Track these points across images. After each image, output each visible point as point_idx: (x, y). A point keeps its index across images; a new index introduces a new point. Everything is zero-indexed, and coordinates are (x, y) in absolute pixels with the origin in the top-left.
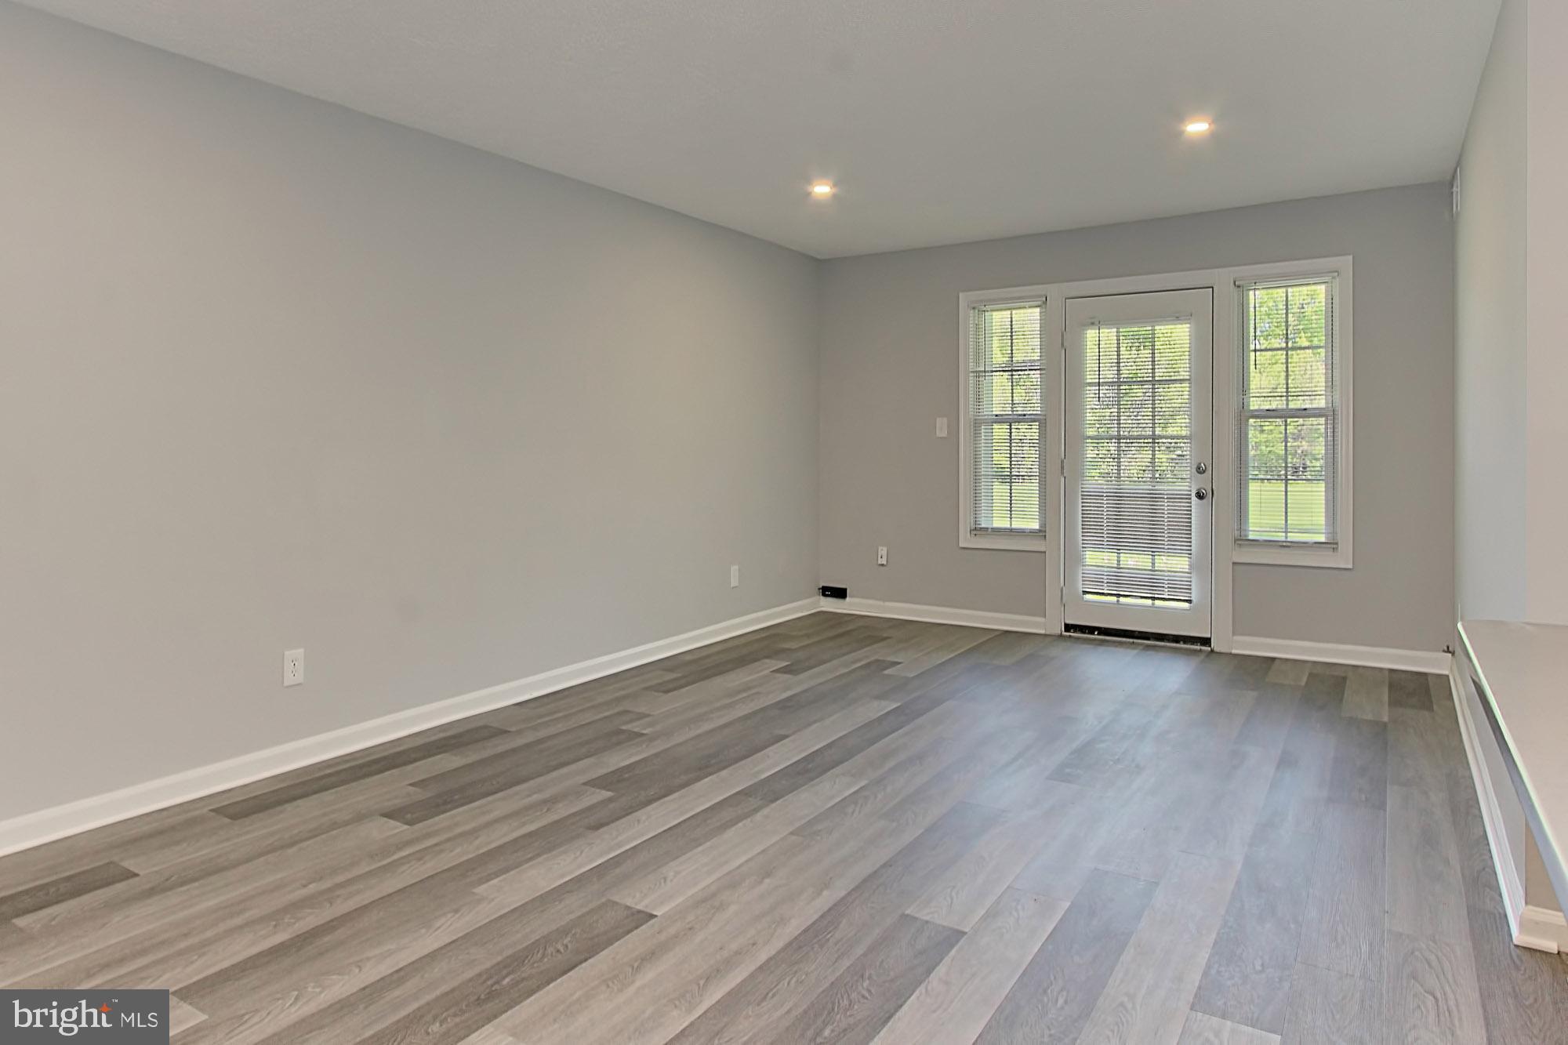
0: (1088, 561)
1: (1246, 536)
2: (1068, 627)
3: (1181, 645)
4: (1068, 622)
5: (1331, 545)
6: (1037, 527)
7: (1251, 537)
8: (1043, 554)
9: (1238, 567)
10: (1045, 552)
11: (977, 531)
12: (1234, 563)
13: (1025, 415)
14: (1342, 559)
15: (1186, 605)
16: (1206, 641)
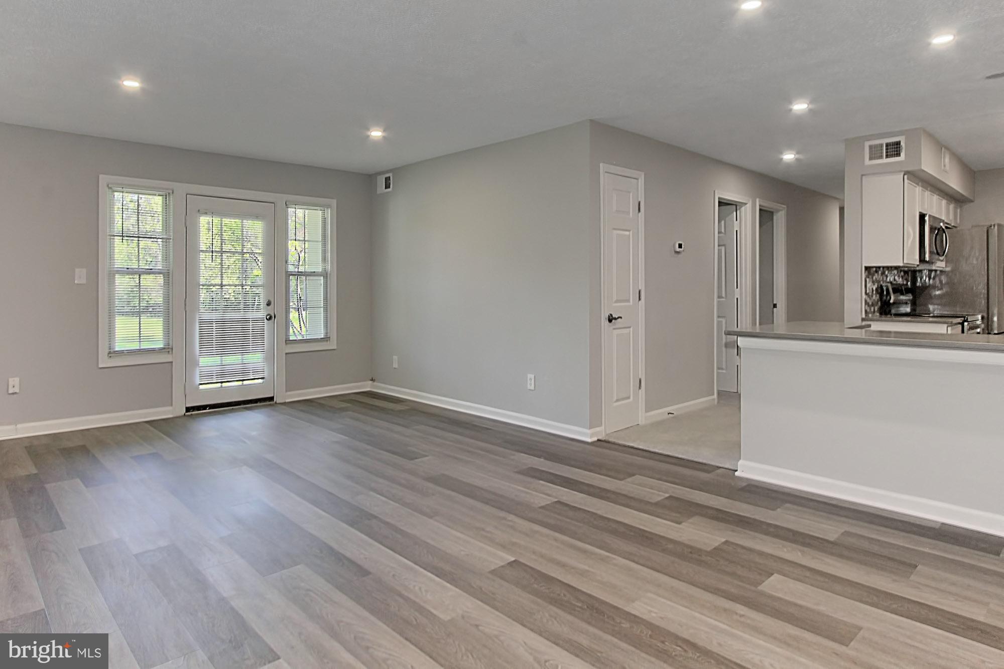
0: (201, 364)
1: (289, 338)
2: (188, 409)
3: (258, 404)
4: (188, 406)
5: (326, 339)
6: (162, 346)
7: (291, 339)
8: (171, 364)
9: (288, 355)
10: (172, 362)
11: (112, 353)
12: (286, 354)
13: (151, 269)
14: (332, 345)
15: (260, 381)
16: (272, 399)
